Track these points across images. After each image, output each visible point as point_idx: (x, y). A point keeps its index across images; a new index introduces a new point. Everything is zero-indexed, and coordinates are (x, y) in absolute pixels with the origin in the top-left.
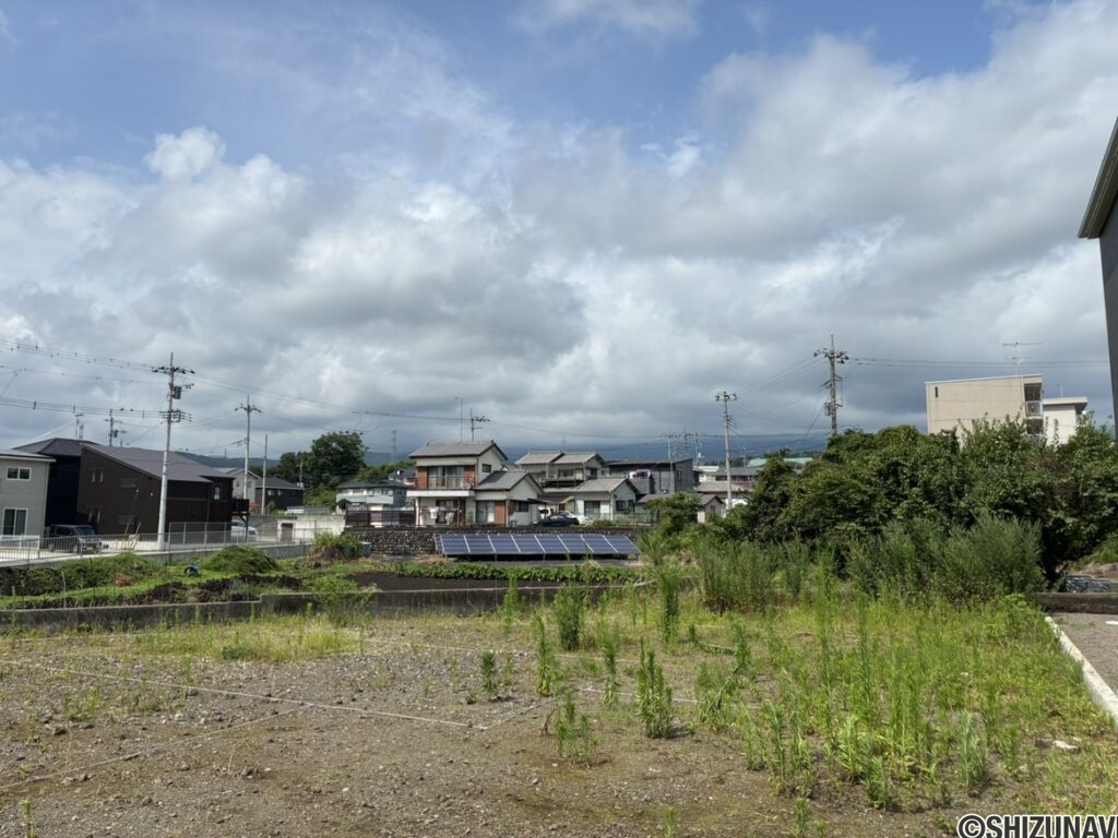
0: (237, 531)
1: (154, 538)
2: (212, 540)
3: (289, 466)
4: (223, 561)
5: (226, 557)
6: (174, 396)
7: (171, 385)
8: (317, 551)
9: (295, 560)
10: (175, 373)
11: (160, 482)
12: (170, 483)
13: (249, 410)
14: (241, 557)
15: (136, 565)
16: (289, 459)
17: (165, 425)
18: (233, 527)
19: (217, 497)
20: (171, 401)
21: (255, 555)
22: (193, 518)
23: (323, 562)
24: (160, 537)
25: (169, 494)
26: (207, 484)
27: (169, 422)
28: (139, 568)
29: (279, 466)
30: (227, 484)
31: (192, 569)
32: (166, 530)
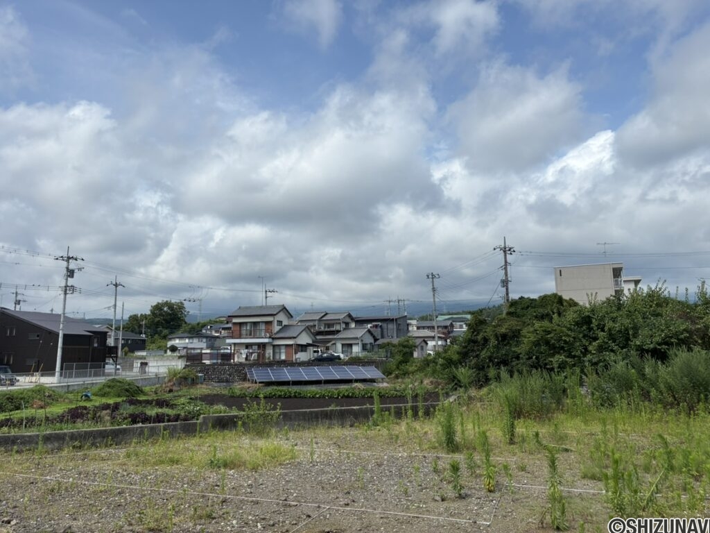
0: (110, 368)
1: (53, 375)
2: (96, 375)
4: (107, 390)
5: (109, 387)
6: (69, 276)
7: (67, 268)
8: (170, 381)
9: (154, 387)
10: (70, 260)
11: (58, 335)
12: (65, 336)
13: (116, 285)
14: (119, 386)
15: (47, 394)
16: (135, 319)
17: (62, 296)
18: (106, 366)
19: (96, 345)
20: (67, 279)
21: (129, 384)
22: (79, 360)
23: (174, 388)
24: (57, 374)
25: (64, 343)
26: (90, 336)
27: (66, 294)
28: (49, 396)
30: (103, 336)
31: (86, 396)
32: (62, 369)
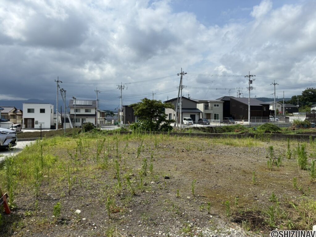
0: (271, 119)
1: (247, 121)
2: (263, 122)
3: (294, 100)
4: (263, 127)
5: (264, 126)
6: (250, 83)
7: (249, 80)
8: (294, 125)
9: (287, 128)
10: (250, 77)
11: (248, 106)
12: (251, 106)
13: (275, 84)
14: (269, 126)
15: (240, 127)
16: (294, 98)
17: (249, 91)
18: (270, 118)
19: (265, 110)
20: (250, 85)
21: (273, 126)
22: (258, 116)
23: (295, 129)
24: (249, 121)
25: (251, 109)
26: (261, 106)
27: (250, 90)
28: (241, 128)
29: (291, 100)
30: (268, 106)
31: (255, 129)
32: (250, 118)
